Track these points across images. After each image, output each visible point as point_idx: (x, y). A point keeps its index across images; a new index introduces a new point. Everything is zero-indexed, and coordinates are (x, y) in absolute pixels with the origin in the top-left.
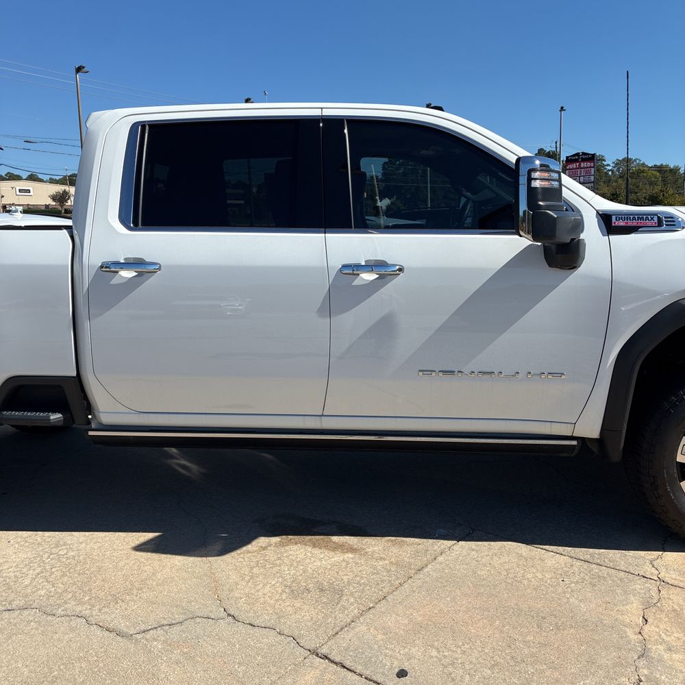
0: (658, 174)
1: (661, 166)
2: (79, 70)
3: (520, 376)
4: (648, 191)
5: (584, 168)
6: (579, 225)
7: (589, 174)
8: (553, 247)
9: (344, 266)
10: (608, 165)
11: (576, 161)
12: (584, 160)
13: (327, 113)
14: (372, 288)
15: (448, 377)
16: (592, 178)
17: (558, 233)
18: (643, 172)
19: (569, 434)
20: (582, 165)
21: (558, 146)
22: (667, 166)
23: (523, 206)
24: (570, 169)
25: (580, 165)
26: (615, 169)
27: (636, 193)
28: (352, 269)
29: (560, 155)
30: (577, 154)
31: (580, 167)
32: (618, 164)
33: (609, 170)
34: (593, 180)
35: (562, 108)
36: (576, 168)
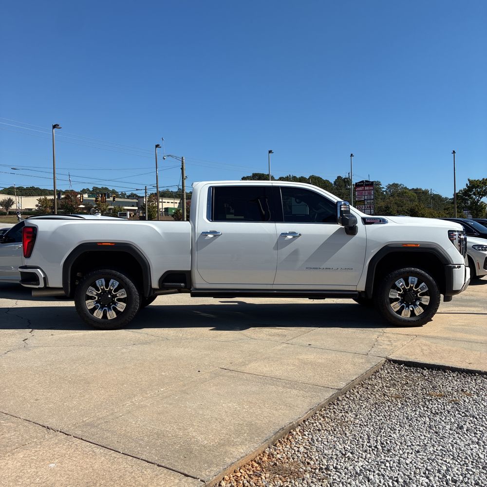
0: (415, 194)
1: (417, 189)
2: (54, 127)
3: (339, 270)
4: (409, 205)
5: (367, 190)
6: (356, 222)
7: (370, 194)
8: (348, 228)
9: (282, 234)
10: (383, 188)
11: (362, 186)
12: (367, 185)
13: (274, 184)
14: (291, 241)
15: (316, 270)
16: (372, 197)
17: (349, 224)
18: (405, 193)
19: (355, 290)
20: (366, 188)
21: (350, 176)
22: (421, 189)
23: (339, 215)
24: (358, 191)
25: (364, 188)
26: (388, 190)
27: (402, 206)
28: (284, 235)
29: (351, 181)
30: (363, 182)
31: (364, 190)
32: (389, 187)
33: (384, 191)
34: (373, 198)
35: (352, 155)
36: (362, 190)
